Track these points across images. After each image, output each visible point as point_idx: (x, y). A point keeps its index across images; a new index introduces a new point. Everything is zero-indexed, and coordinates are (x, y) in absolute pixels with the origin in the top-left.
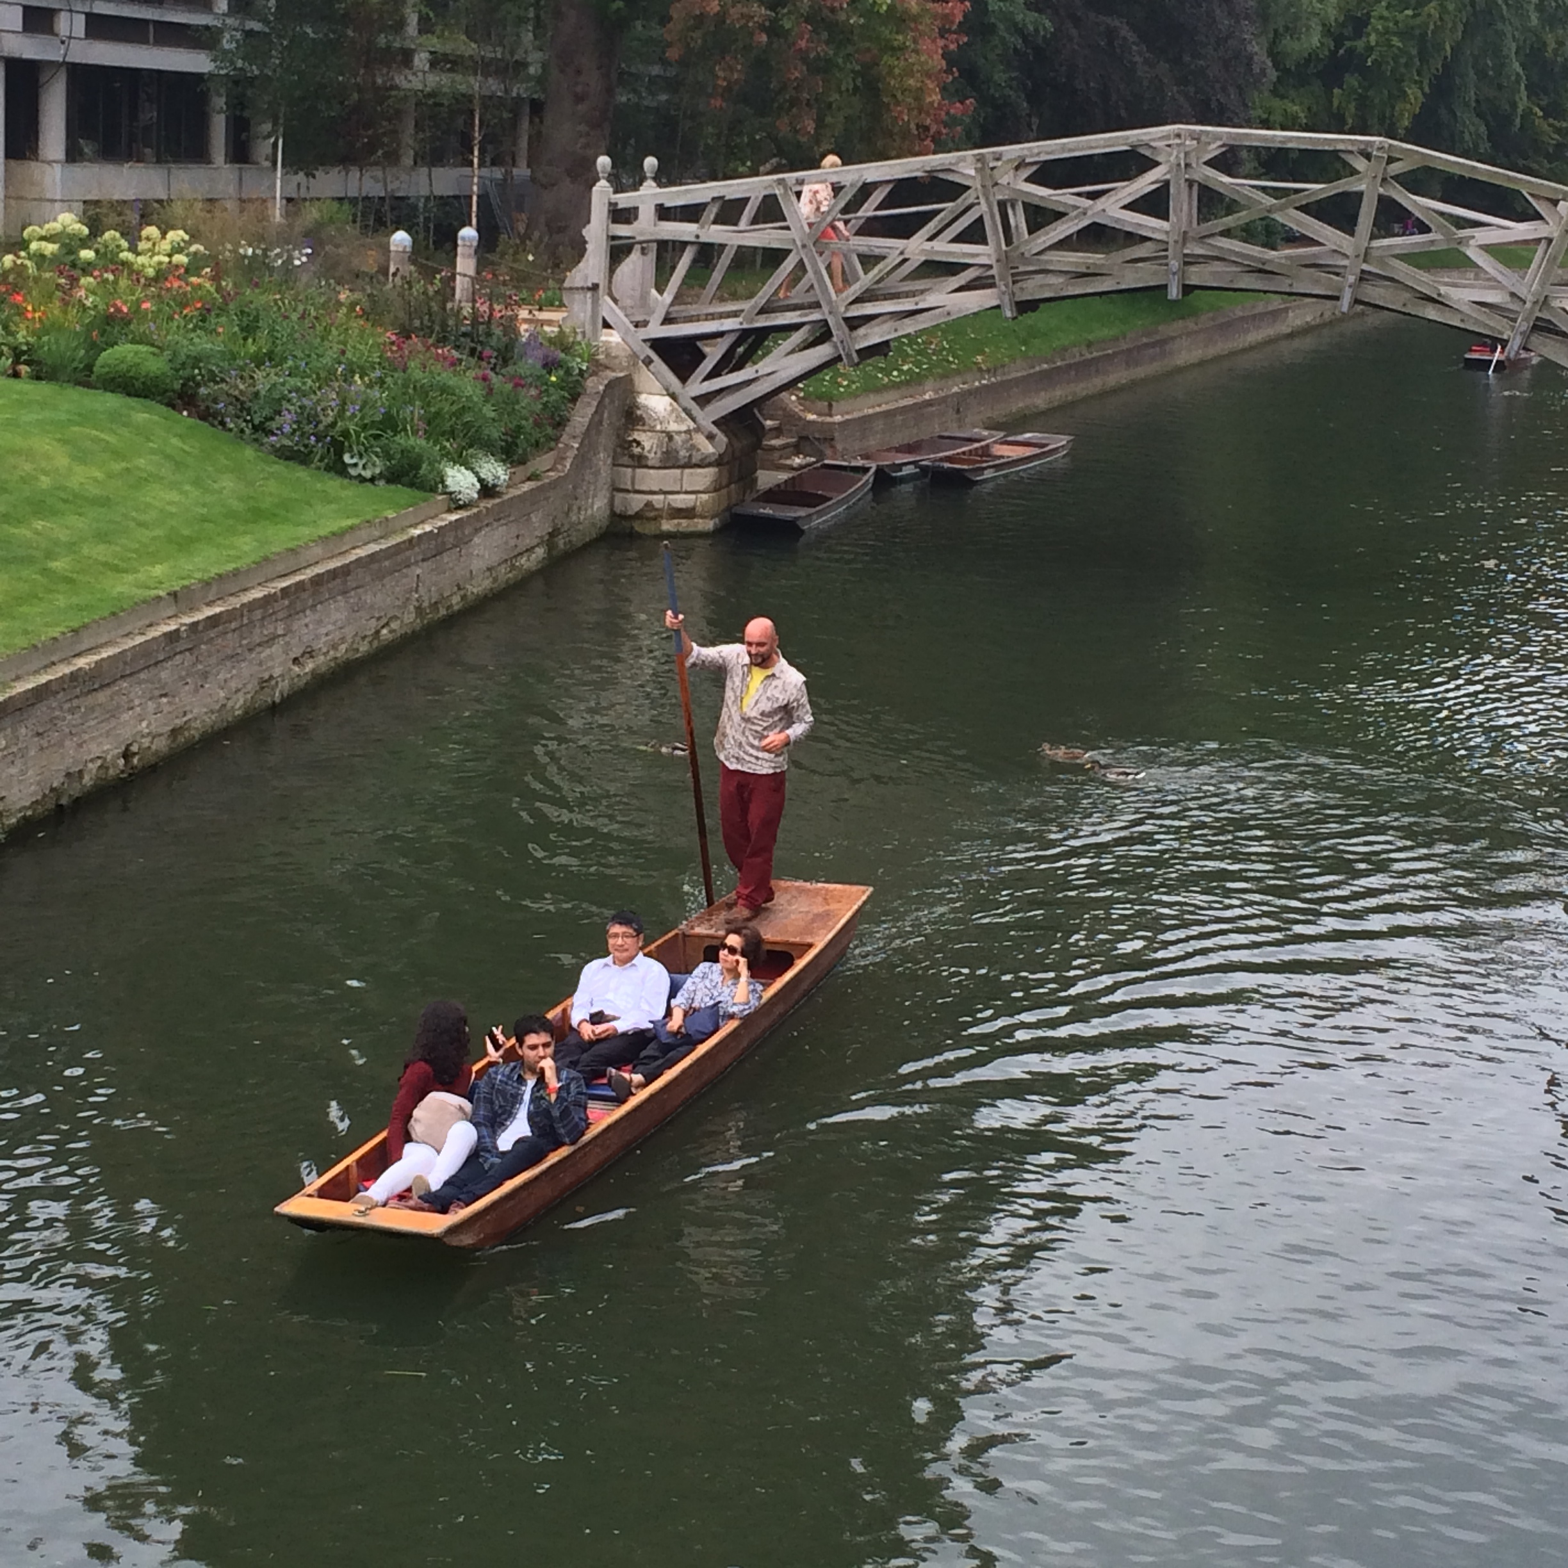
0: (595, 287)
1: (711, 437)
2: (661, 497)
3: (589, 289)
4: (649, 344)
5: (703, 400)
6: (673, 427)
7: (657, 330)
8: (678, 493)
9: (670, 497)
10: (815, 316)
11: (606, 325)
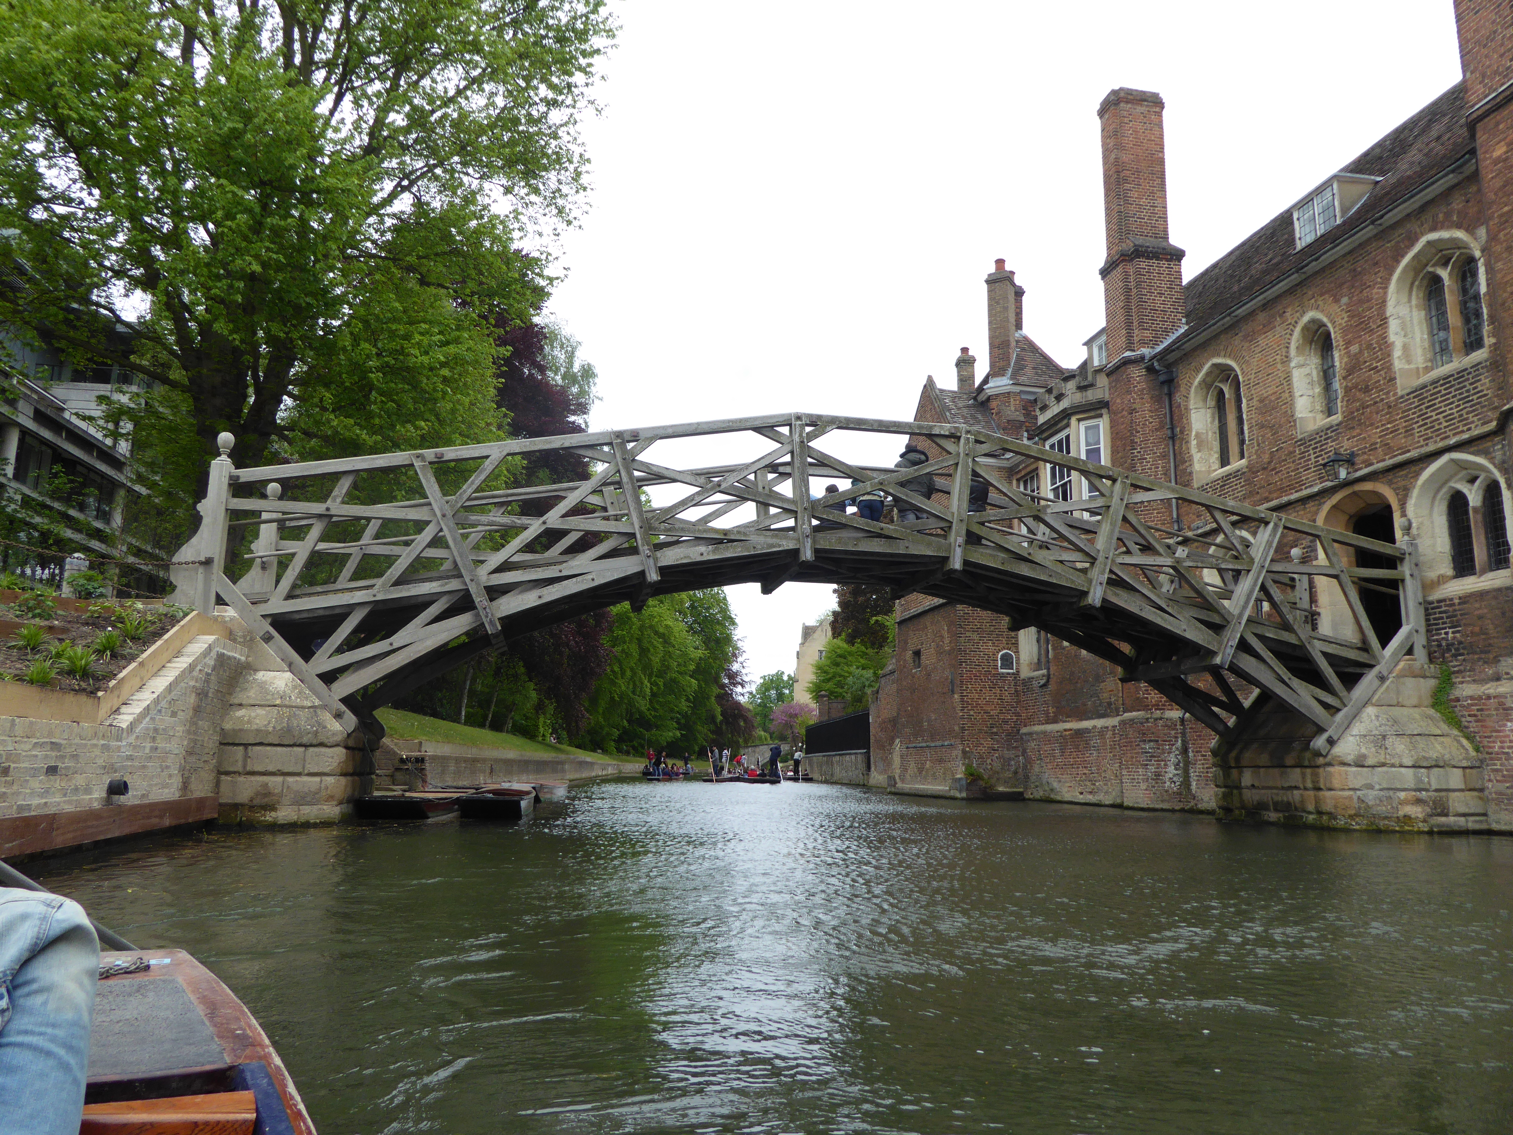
0: (208, 562)
1: (338, 716)
2: (280, 779)
3: (201, 563)
4: (269, 620)
5: (329, 678)
6: (295, 702)
7: (279, 606)
8: (299, 774)
9: (290, 779)
10: (454, 585)
11: (220, 602)
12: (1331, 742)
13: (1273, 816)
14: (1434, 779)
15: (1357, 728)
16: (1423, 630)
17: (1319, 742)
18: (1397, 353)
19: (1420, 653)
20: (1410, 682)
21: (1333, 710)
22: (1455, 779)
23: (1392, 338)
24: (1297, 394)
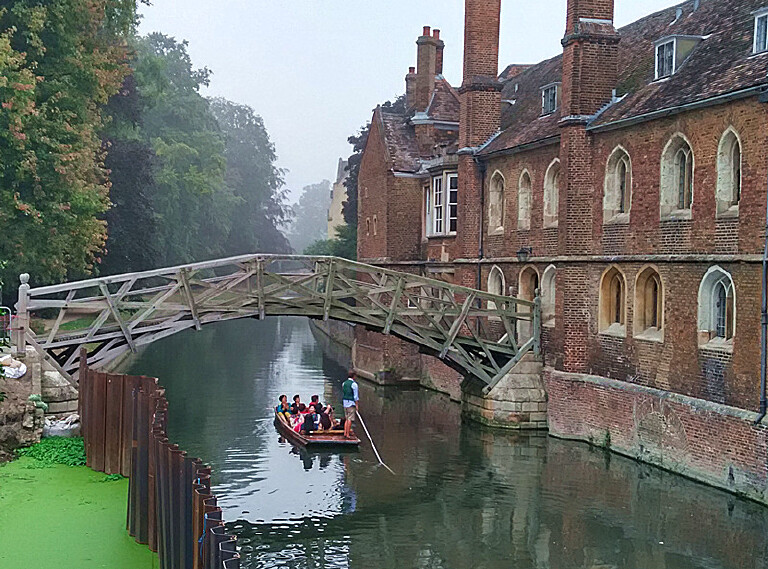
3: (18, 329)
4: (46, 351)
5: (71, 373)
6: (62, 384)
7: (49, 345)
10: (119, 334)
11: (27, 344)
12: (490, 389)
13: (473, 417)
14: (524, 407)
15: (499, 384)
16: (538, 339)
17: (485, 389)
18: (545, 208)
19: (537, 350)
20: (527, 363)
21: (492, 375)
22: (534, 407)
23: (545, 200)
24: (520, 207)
